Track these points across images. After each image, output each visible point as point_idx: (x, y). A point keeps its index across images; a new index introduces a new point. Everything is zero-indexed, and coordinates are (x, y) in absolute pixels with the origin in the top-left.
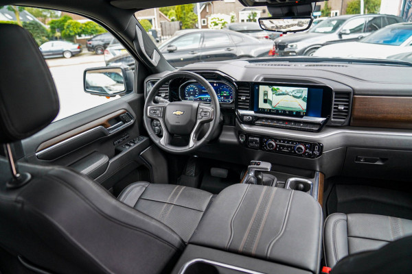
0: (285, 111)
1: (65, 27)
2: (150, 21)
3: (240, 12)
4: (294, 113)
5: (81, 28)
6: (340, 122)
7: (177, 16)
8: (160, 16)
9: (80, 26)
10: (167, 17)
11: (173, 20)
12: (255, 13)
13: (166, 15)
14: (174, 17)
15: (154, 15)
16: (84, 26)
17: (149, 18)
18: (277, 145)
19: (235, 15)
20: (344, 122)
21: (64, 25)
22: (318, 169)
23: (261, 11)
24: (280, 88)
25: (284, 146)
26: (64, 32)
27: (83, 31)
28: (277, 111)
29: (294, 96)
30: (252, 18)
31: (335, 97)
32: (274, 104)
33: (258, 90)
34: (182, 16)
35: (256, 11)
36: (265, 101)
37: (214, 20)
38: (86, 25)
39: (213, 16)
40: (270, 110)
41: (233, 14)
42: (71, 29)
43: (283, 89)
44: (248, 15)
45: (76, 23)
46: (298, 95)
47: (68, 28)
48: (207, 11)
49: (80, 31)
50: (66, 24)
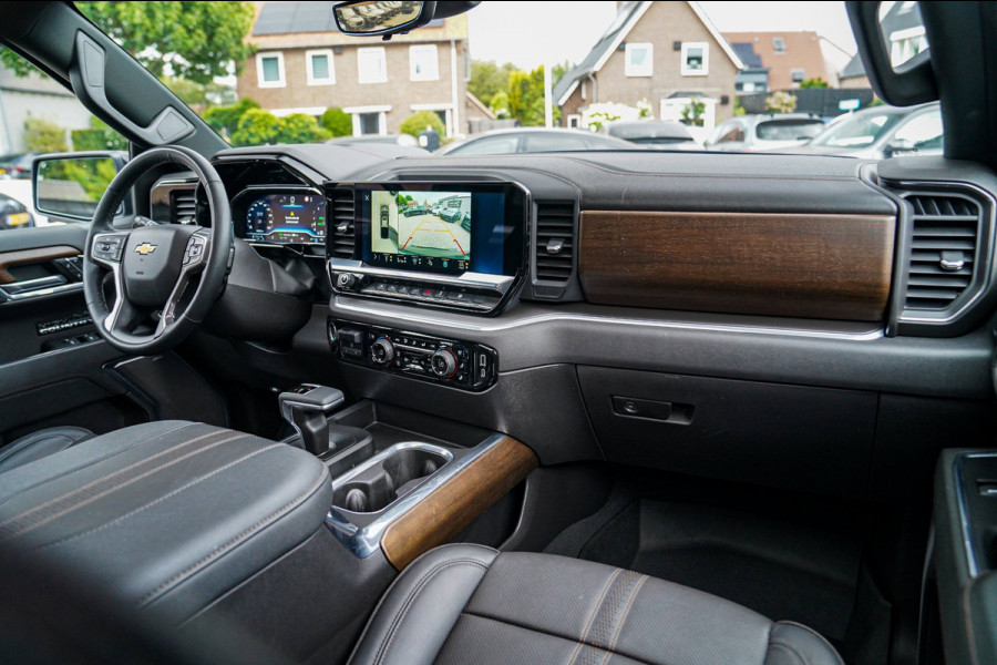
0: (425, 259)
1: (240, 126)
2: (442, 114)
3: (664, 102)
4: (445, 264)
5: (275, 128)
6: (554, 290)
7: (510, 106)
8: (467, 106)
9: (273, 123)
10: (489, 111)
11: (501, 117)
12: (702, 105)
13: (487, 104)
14: (504, 111)
15: (451, 100)
16: (283, 123)
17: (440, 107)
18: (395, 350)
19: (650, 107)
20: (564, 290)
21: (237, 121)
22: (503, 428)
23: (716, 101)
24: (415, 195)
25: (411, 356)
26: (237, 135)
27: (281, 134)
28: (409, 258)
29: (444, 218)
30: (691, 116)
31: (540, 218)
32: (402, 242)
33: (370, 202)
34: (523, 106)
35: (703, 100)
36: (385, 233)
37: (597, 119)
38: (288, 121)
39: (594, 108)
40: (394, 256)
41: (643, 104)
42: (252, 130)
43: (420, 198)
44: (682, 109)
45: (266, 116)
46: (452, 212)
47: (245, 126)
48: (584, 95)
49: (272, 134)
50: (244, 117)
